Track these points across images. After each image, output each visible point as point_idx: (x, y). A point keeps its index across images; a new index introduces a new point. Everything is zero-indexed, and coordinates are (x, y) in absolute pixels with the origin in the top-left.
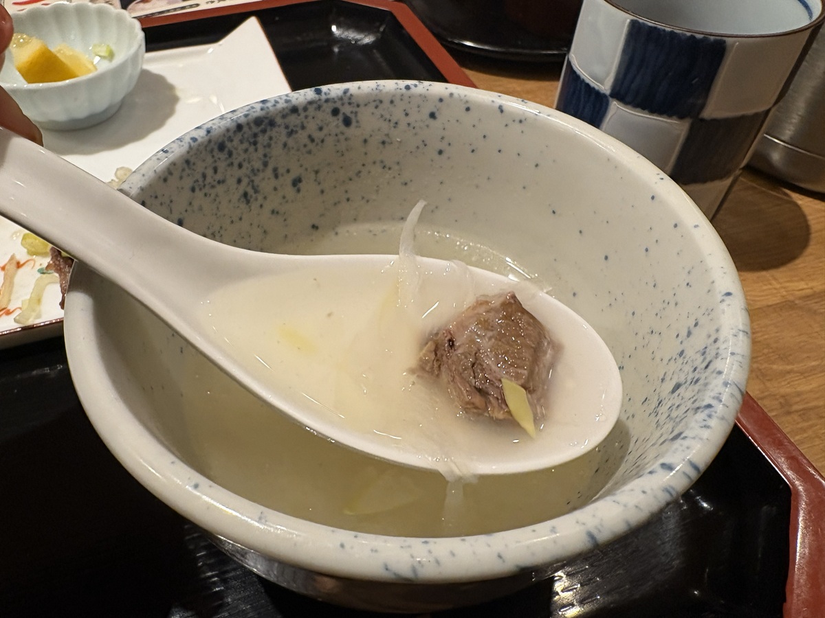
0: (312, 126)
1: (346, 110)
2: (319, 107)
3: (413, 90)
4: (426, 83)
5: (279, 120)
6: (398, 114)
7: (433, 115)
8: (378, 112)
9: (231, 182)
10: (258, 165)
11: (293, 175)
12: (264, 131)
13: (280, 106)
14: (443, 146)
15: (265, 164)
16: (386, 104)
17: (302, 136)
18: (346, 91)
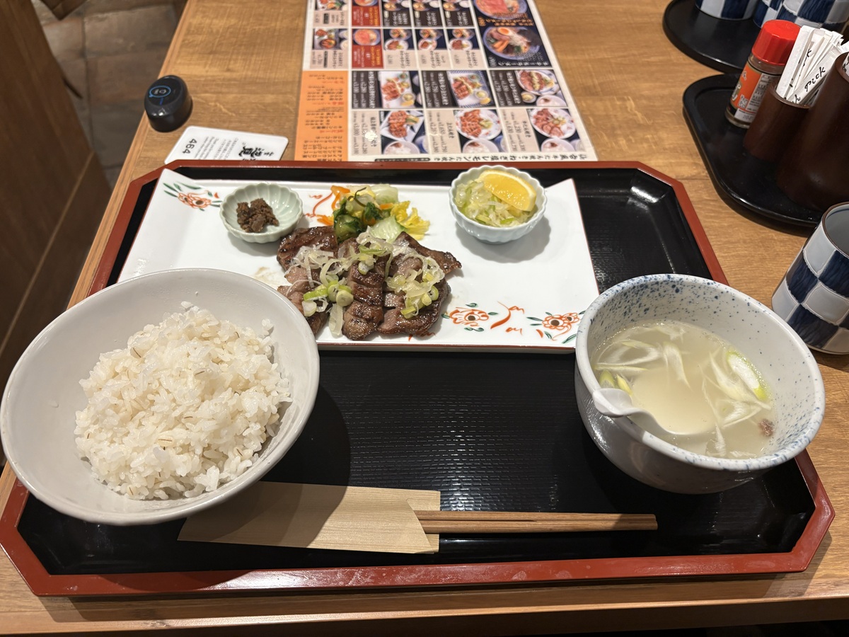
0: (661, 290)
1: (679, 286)
2: (667, 284)
3: (711, 285)
4: (717, 283)
5: (650, 286)
6: (701, 292)
7: (716, 297)
8: (692, 290)
9: (623, 307)
10: (635, 302)
11: (646, 307)
12: (642, 290)
13: (652, 281)
14: (717, 310)
15: (638, 302)
16: (697, 288)
17: (656, 293)
18: (681, 279)
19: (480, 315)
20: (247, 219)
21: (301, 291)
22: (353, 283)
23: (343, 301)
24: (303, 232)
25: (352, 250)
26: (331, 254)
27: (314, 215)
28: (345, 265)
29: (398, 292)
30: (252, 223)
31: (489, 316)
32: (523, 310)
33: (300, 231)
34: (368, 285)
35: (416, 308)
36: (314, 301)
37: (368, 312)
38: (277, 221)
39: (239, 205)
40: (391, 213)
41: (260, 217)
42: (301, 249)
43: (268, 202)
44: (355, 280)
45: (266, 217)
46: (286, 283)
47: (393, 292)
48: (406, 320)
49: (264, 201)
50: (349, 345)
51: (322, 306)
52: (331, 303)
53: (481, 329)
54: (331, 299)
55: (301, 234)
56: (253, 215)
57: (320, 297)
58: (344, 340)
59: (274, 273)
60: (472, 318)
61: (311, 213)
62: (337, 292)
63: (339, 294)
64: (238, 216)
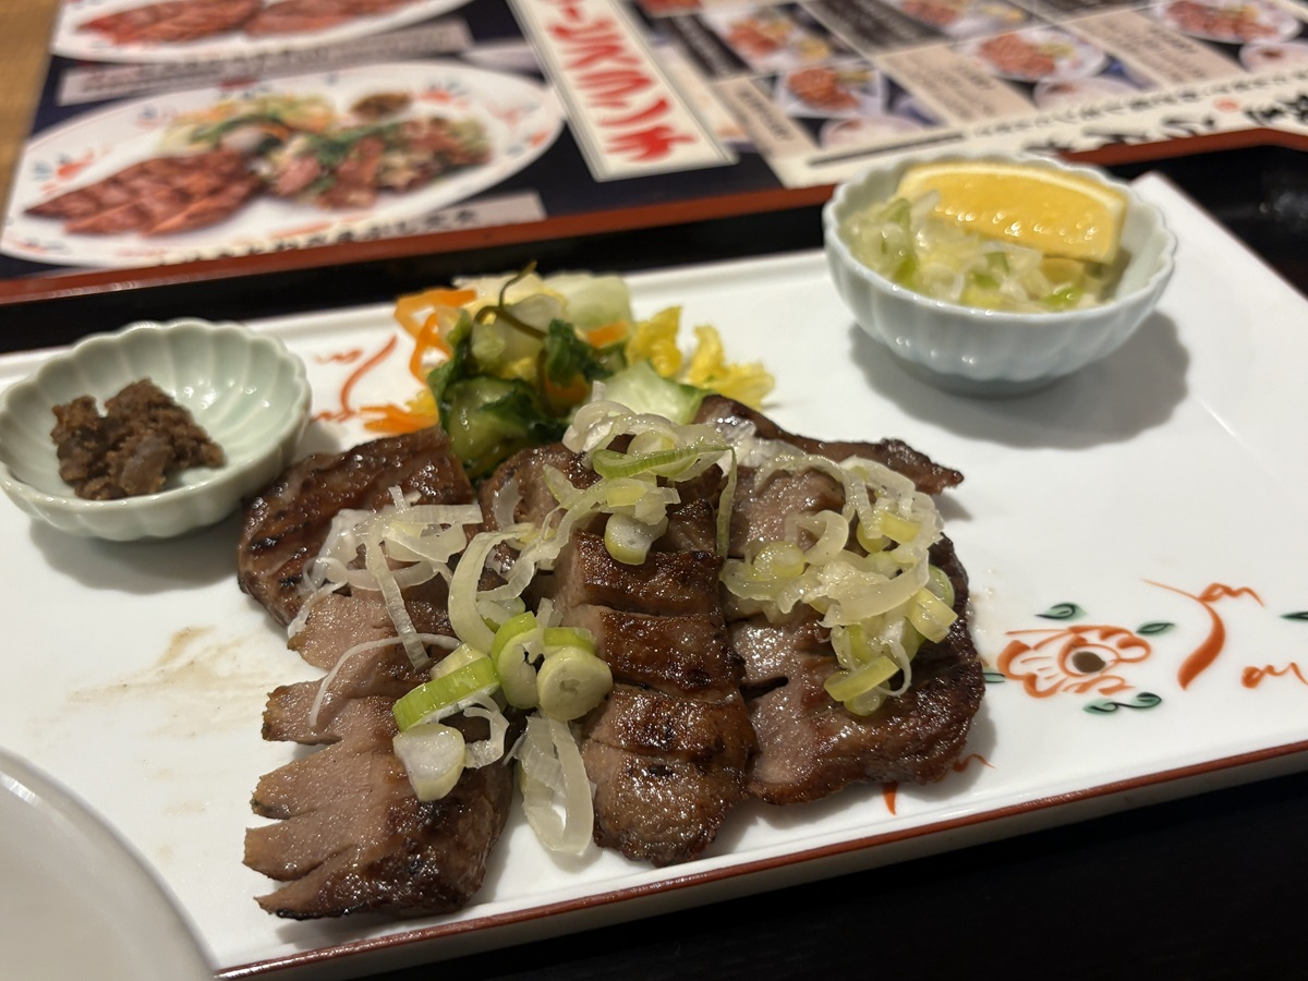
19: (1112, 642)
20: (99, 456)
21: (372, 692)
22: (596, 613)
23: (568, 695)
24: (324, 466)
25: (555, 480)
26: (472, 514)
27: (347, 413)
28: (541, 547)
29: (787, 610)
30: (120, 468)
31: (1148, 639)
32: (1249, 591)
33: (315, 466)
34: (661, 608)
35: (897, 661)
36: (447, 721)
37: (691, 719)
38: (215, 448)
39: (58, 412)
40: (629, 354)
41: (148, 443)
42: (337, 522)
43: (171, 391)
44: (597, 597)
45: (172, 440)
46: (296, 671)
47: (758, 618)
48: (860, 720)
49: (154, 390)
50: (647, 893)
51: (487, 737)
52: (519, 717)
53: (1149, 700)
54: (517, 699)
55: (323, 474)
56: (122, 439)
57: (464, 703)
58: (613, 875)
59: (238, 643)
60: (1089, 663)
61: (334, 406)
62: (540, 661)
63: (548, 668)
64: (61, 455)
